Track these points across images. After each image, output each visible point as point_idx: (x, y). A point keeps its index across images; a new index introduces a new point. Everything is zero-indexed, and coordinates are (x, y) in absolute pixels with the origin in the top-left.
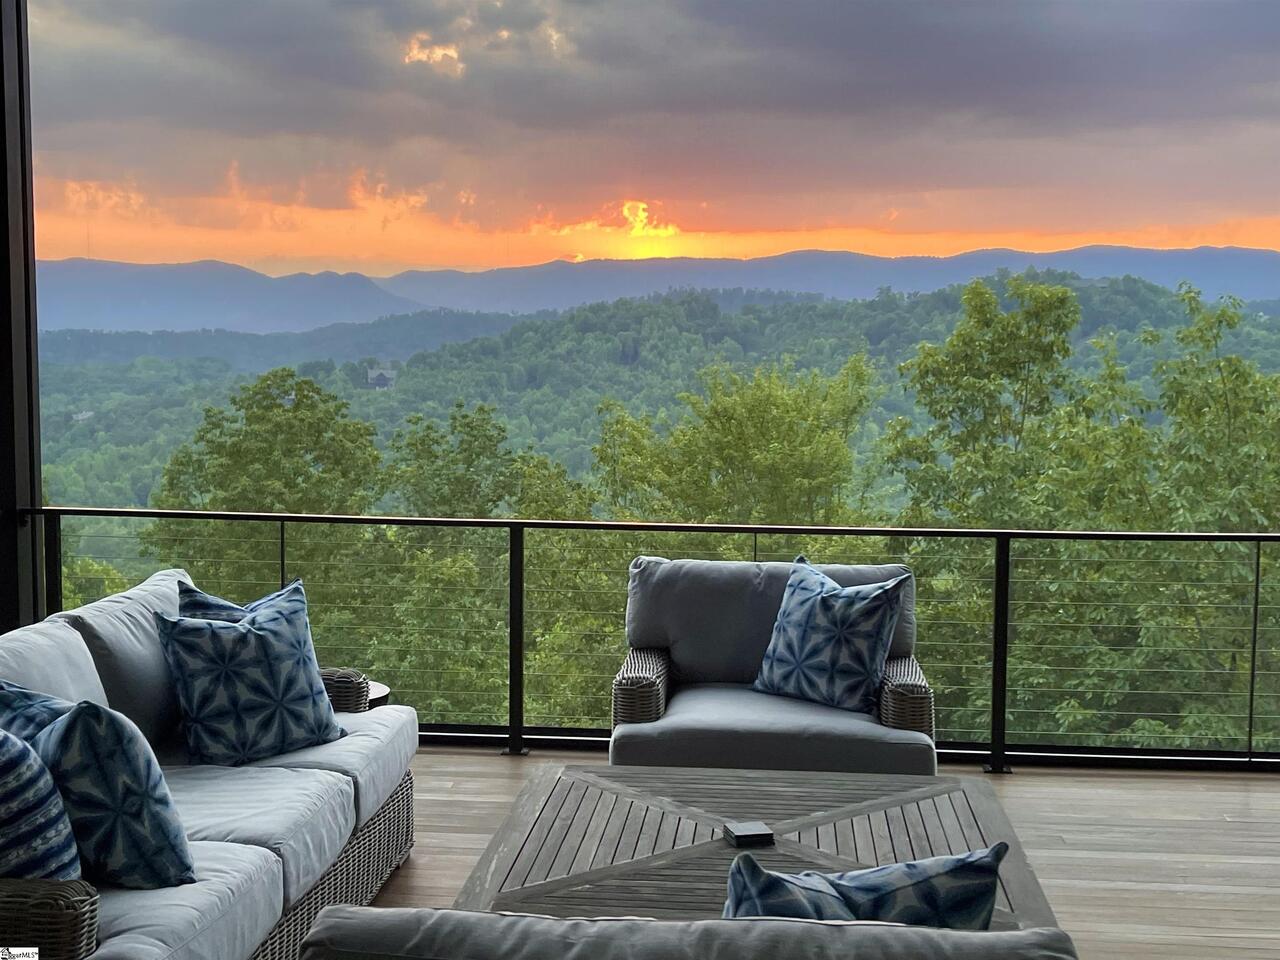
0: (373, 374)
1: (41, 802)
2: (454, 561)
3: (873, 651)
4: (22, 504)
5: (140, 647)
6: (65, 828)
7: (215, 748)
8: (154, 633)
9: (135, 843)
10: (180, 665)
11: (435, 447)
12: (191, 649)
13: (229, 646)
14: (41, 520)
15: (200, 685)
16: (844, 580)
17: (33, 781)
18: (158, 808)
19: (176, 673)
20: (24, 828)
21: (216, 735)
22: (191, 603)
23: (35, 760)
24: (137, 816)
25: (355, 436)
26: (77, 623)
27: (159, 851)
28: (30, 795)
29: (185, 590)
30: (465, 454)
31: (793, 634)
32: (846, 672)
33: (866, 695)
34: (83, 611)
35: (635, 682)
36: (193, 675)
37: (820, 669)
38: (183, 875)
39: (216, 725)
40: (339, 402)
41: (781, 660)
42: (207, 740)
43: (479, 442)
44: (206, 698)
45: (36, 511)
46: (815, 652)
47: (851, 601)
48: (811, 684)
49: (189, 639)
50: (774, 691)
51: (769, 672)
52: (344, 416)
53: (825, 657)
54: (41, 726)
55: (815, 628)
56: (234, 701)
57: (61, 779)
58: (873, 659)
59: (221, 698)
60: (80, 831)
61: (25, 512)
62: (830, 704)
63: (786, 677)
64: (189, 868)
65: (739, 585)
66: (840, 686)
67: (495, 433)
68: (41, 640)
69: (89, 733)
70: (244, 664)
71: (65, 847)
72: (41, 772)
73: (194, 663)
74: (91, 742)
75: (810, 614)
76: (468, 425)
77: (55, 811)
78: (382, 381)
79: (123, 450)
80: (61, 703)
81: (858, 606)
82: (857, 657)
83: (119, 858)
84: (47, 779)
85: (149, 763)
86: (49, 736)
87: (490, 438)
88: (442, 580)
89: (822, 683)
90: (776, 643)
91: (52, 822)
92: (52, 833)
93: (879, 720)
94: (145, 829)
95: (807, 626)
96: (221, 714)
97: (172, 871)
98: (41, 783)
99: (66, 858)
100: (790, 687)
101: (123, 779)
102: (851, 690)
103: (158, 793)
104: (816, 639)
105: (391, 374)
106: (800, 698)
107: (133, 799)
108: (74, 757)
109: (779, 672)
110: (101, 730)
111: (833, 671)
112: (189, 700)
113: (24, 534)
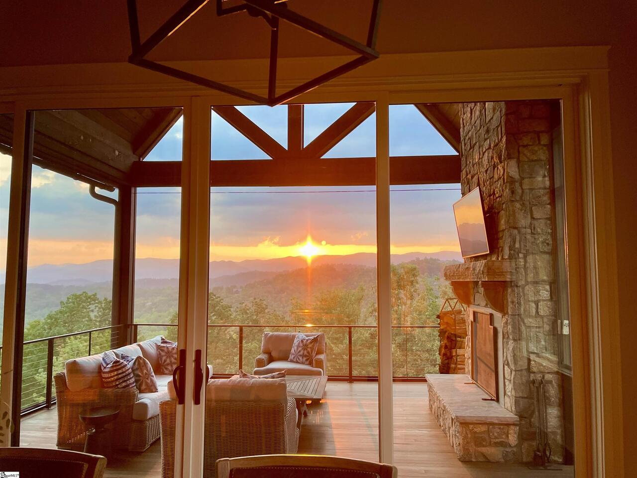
0: (234, 290)
1: (129, 374)
2: (252, 344)
3: (312, 352)
4: (129, 323)
5: (152, 351)
6: (133, 380)
7: (166, 372)
8: (155, 348)
9: (147, 384)
10: (160, 354)
11: (248, 311)
12: (163, 351)
13: (170, 350)
14: (133, 326)
15: (164, 358)
16: (307, 336)
17: (128, 370)
18: (152, 378)
19: (159, 356)
20: (126, 379)
21: (166, 369)
22: (164, 342)
23: (129, 366)
24: (148, 379)
25: (225, 308)
26: (139, 345)
27: (152, 386)
28: (127, 372)
29: (162, 339)
30: (256, 313)
31: (295, 348)
32: (306, 356)
33: (310, 361)
34: (141, 343)
35: (259, 359)
36: (163, 356)
37: (300, 356)
38: (156, 391)
39: (166, 367)
40: (221, 298)
41: (293, 354)
42: (165, 370)
43: (261, 310)
44: (165, 361)
45: (132, 325)
46: (300, 352)
47: (307, 340)
48: (299, 359)
49: (162, 348)
50: (292, 361)
51: (291, 357)
52: (222, 303)
53: (301, 353)
54: (130, 362)
55: (300, 347)
56: (171, 362)
57: (133, 371)
58: (312, 353)
59: (168, 361)
60: (136, 381)
61: (129, 325)
62: (303, 363)
63: (294, 358)
64: (157, 389)
65: (287, 337)
66: (305, 359)
67: (264, 306)
68: (132, 348)
69: (139, 362)
70: (173, 354)
71: (133, 383)
72: (130, 368)
73: (163, 354)
74: (139, 364)
75: (299, 343)
76: (256, 304)
77: (132, 376)
78: (237, 292)
79: (160, 314)
80: (133, 358)
81: (309, 341)
82: (308, 353)
83: (143, 387)
84: (130, 370)
85: (150, 369)
86: (131, 363)
87: (263, 308)
88: (248, 350)
89: (301, 358)
90: (293, 351)
91: (130, 378)
92: (131, 380)
93: (312, 366)
94: (149, 381)
95: (298, 346)
96: (168, 364)
97: (154, 390)
98: (129, 371)
99: (133, 385)
100: (295, 360)
101: (145, 371)
102: (307, 360)
103: (152, 375)
104: (300, 349)
105: (240, 290)
106: (297, 362)
107: (147, 375)
108: (136, 366)
109: (293, 357)
110: (141, 361)
111: (303, 356)
112: (161, 361)
113: (129, 330)
